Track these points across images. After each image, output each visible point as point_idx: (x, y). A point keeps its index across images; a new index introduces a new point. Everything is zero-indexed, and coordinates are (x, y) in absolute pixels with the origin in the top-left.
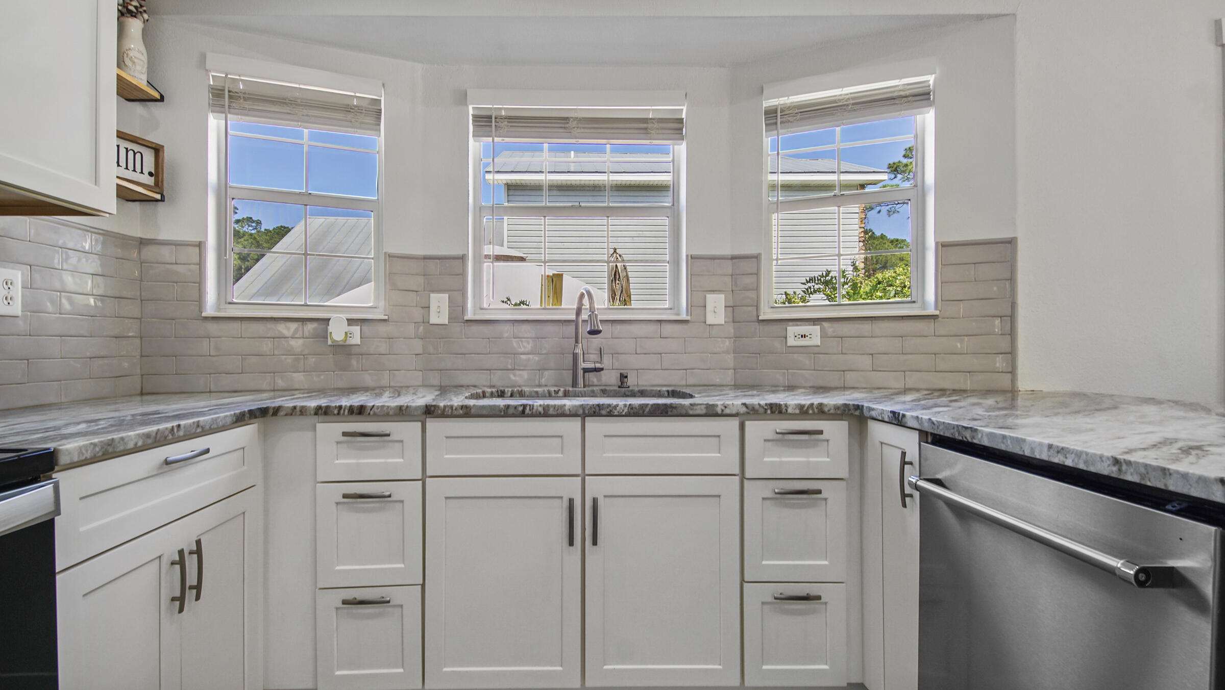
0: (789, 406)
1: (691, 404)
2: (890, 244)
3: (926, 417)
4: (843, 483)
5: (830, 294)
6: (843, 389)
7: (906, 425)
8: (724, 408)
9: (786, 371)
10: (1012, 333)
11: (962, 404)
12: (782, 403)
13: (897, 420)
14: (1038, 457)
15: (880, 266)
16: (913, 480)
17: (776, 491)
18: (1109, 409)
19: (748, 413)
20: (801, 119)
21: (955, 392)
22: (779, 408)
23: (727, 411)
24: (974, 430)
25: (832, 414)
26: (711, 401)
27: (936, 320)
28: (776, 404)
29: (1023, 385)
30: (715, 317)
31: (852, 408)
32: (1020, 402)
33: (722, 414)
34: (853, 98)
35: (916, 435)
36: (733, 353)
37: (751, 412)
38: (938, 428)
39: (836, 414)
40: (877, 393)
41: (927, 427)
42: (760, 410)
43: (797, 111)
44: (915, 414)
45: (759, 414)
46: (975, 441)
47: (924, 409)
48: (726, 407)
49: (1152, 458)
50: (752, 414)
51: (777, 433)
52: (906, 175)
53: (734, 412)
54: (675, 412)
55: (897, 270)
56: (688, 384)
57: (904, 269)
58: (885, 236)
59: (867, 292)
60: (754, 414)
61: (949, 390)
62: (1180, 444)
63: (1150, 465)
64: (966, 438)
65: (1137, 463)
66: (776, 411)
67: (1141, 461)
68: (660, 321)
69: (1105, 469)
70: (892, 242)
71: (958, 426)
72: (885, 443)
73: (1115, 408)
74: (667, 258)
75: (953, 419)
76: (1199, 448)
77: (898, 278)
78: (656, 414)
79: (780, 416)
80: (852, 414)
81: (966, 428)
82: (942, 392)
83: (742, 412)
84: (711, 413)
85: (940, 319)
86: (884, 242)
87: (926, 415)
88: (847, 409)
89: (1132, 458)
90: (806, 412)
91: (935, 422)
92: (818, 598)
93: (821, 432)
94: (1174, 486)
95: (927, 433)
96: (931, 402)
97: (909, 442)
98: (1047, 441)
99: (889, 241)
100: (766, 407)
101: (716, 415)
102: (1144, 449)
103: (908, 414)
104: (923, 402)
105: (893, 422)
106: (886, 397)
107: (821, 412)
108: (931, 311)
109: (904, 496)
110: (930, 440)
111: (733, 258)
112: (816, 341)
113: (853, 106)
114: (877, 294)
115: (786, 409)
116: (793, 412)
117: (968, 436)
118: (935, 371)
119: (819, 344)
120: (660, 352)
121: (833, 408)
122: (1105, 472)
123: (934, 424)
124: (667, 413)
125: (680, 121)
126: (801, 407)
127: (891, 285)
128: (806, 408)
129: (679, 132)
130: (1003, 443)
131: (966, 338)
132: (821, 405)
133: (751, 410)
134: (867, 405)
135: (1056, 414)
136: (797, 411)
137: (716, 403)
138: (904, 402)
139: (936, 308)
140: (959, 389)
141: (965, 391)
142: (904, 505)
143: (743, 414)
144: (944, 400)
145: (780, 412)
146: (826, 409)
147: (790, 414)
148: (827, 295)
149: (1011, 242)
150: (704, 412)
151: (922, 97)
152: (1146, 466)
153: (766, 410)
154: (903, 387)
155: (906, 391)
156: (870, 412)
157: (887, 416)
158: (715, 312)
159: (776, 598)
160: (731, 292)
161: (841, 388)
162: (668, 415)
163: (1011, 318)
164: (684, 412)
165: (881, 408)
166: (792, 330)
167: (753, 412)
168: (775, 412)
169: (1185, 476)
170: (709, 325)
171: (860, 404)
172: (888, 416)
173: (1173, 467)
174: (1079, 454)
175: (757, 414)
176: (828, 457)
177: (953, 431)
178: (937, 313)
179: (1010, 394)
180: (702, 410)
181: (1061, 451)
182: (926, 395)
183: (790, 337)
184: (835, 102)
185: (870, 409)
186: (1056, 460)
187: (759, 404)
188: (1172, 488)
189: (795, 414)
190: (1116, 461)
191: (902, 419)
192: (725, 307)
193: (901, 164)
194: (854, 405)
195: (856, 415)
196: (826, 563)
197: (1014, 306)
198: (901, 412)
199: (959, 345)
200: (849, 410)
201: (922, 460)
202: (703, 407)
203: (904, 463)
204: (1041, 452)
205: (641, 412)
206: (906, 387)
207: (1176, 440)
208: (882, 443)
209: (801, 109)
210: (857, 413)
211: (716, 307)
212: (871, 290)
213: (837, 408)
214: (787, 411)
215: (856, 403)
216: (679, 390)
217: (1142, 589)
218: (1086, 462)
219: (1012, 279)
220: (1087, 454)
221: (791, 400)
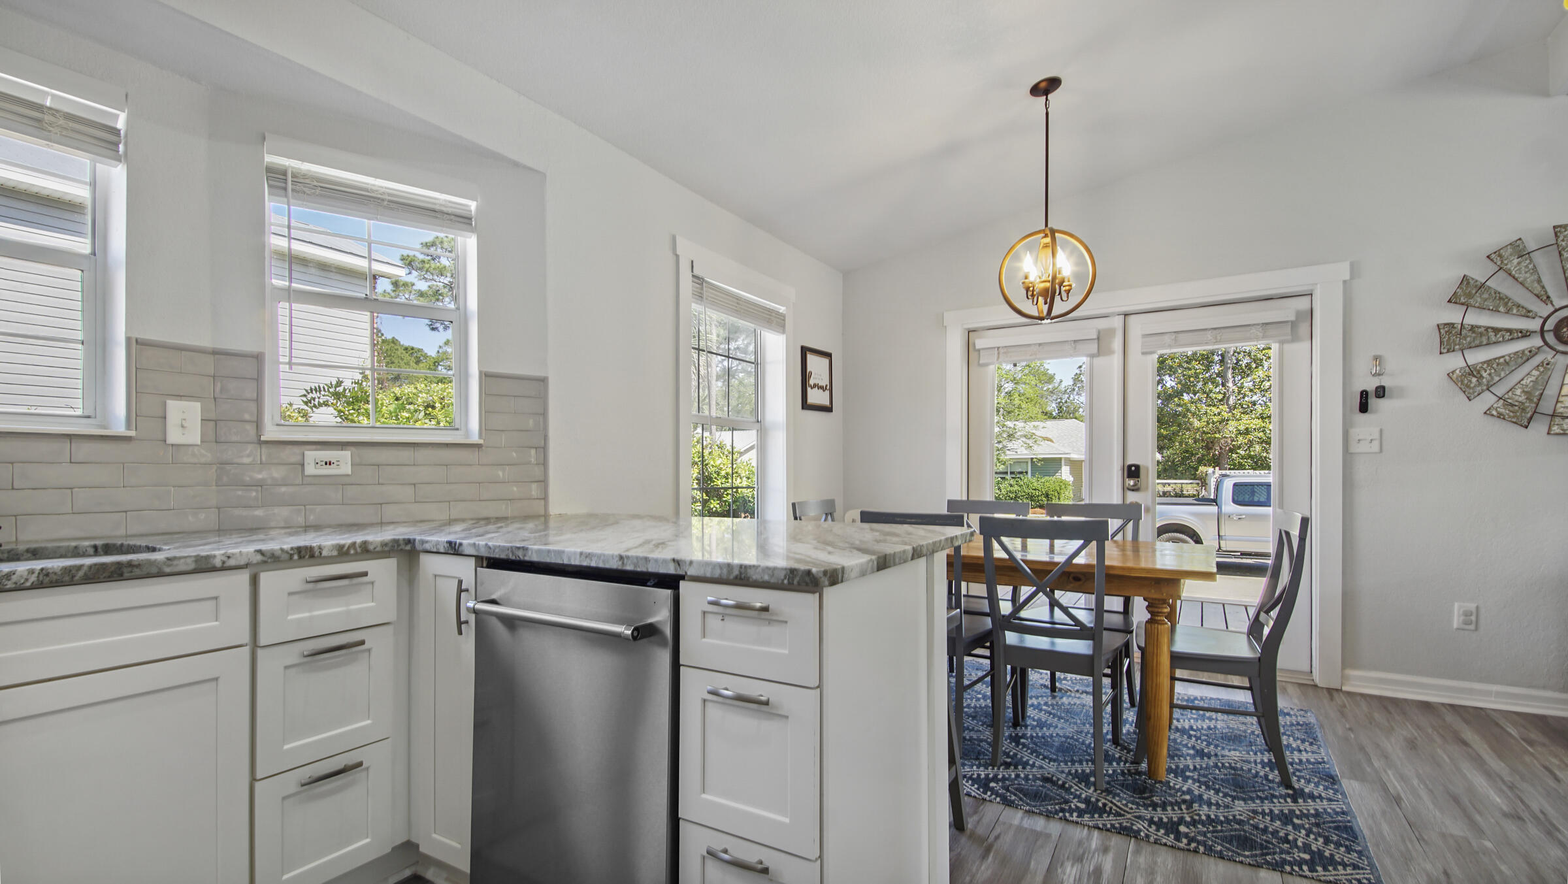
0: (325, 547)
1: (168, 559)
2: (404, 352)
3: (483, 543)
4: (389, 629)
5: (343, 409)
6: (380, 525)
7: (463, 553)
8: (225, 559)
9: (303, 507)
10: (544, 464)
11: (509, 529)
12: (314, 545)
13: (454, 550)
14: (573, 563)
15: (392, 376)
16: (471, 604)
17: (305, 653)
18: (612, 524)
19: (265, 562)
20: (321, 195)
21: (498, 519)
22: (310, 551)
23: (232, 562)
24: (525, 549)
25: (378, 552)
26: (204, 551)
27: (480, 449)
28: (306, 548)
29: (554, 510)
30: (183, 434)
31: (401, 542)
32: (552, 524)
33: (222, 567)
34: (389, 195)
35: (472, 561)
36: (216, 486)
37: (269, 560)
38: (494, 551)
39: (383, 552)
40: (425, 526)
41: (484, 553)
42: (283, 556)
43: (315, 183)
44: (471, 541)
45: (282, 561)
46: (527, 558)
47: (477, 536)
48: (229, 557)
49: (640, 553)
50: (271, 562)
51: (308, 582)
52: (423, 273)
53: (242, 563)
54: (137, 572)
55: (418, 386)
56: (128, 533)
57: (426, 386)
58: (397, 340)
59: (390, 411)
60: (274, 562)
61: (493, 518)
62: (654, 543)
63: (639, 557)
64: (519, 557)
65: (632, 557)
66: (306, 555)
67: (634, 554)
68: (70, 437)
69: (614, 564)
70: (406, 349)
71: (512, 547)
72: (440, 576)
73: (617, 523)
74: (80, 336)
75: (506, 541)
76: (663, 543)
77: (420, 395)
78: (99, 578)
79: (312, 561)
80: (402, 550)
81: (519, 548)
82: (487, 520)
83: (255, 562)
84: (204, 567)
85: (483, 448)
86: (396, 347)
87: (483, 541)
88: (396, 545)
89: (630, 554)
90: (347, 553)
91: (492, 547)
92: (360, 764)
93: (365, 574)
94: (652, 568)
95: (482, 558)
96: (481, 530)
97: (464, 569)
98: (579, 550)
99: (403, 348)
100: (292, 552)
101: (214, 569)
102: (636, 547)
103: (465, 542)
104: (474, 531)
105: (449, 552)
106: (435, 528)
107: (365, 551)
108: (475, 438)
109: (460, 623)
110: (485, 565)
111: (215, 352)
112: (346, 469)
113: (389, 203)
114: (403, 414)
115: (320, 552)
116: (330, 555)
117: (520, 555)
118: (480, 500)
119: (350, 473)
120: (69, 486)
121: (379, 546)
122: (615, 567)
123: (490, 548)
124: (121, 575)
125: (116, 132)
126: (340, 548)
127: (411, 403)
128: (346, 548)
129: (114, 147)
130: (548, 556)
131: (507, 467)
132: (365, 543)
133: (270, 558)
134: (419, 538)
135: (581, 531)
136: (335, 553)
137: (213, 553)
138: (456, 533)
139: (480, 436)
140: (501, 516)
141: (506, 518)
142: (460, 633)
143: (258, 564)
144: (491, 527)
145: (312, 556)
146: (371, 547)
147: (325, 557)
148: (340, 411)
149: (543, 381)
150: (192, 566)
151: (463, 220)
152: (637, 558)
153: (291, 555)
154: (448, 518)
155: (451, 522)
156: (423, 544)
157: (442, 547)
158: (183, 426)
159: (303, 785)
160: (213, 400)
161: (377, 524)
162: (125, 578)
163: (543, 449)
164: (154, 570)
165: (436, 539)
166: (311, 455)
167: (272, 560)
168: (304, 557)
169: (656, 560)
170: (172, 445)
171: (411, 537)
172: (444, 547)
173: (651, 556)
174: (599, 556)
175: (279, 561)
176: (373, 602)
177: (507, 552)
178: (481, 442)
179: (544, 518)
180: (187, 564)
181: (589, 556)
182: (473, 524)
183: (309, 464)
184: (367, 190)
185: (423, 542)
186: (585, 564)
187: (282, 550)
188: (650, 570)
189: (331, 557)
190: (621, 558)
191: (458, 548)
192: (202, 420)
193: (416, 259)
194: (404, 540)
195: (406, 551)
196: (369, 722)
197: (546, 438)
198: (458, 541)
199: (501, 473)
200: (399, 545)
201: (478, 585)
202: (189, 561)
203: (460, 591)
204: (575, 559)
205: (67, 578)
206: (451, 518)
207: (652, 540)
208: (436, 576)
209: (321, 182)
210: (408, 547)
211: (185, 420)
212: (396, 409)
213: (384, 544)
214: (321, 554)
215: (406, 537)
216: (120, 543)
217: (636, 642)
218: (603, 561)
219: (544, 414)
220: (604, 555)
221: (327, 541)
